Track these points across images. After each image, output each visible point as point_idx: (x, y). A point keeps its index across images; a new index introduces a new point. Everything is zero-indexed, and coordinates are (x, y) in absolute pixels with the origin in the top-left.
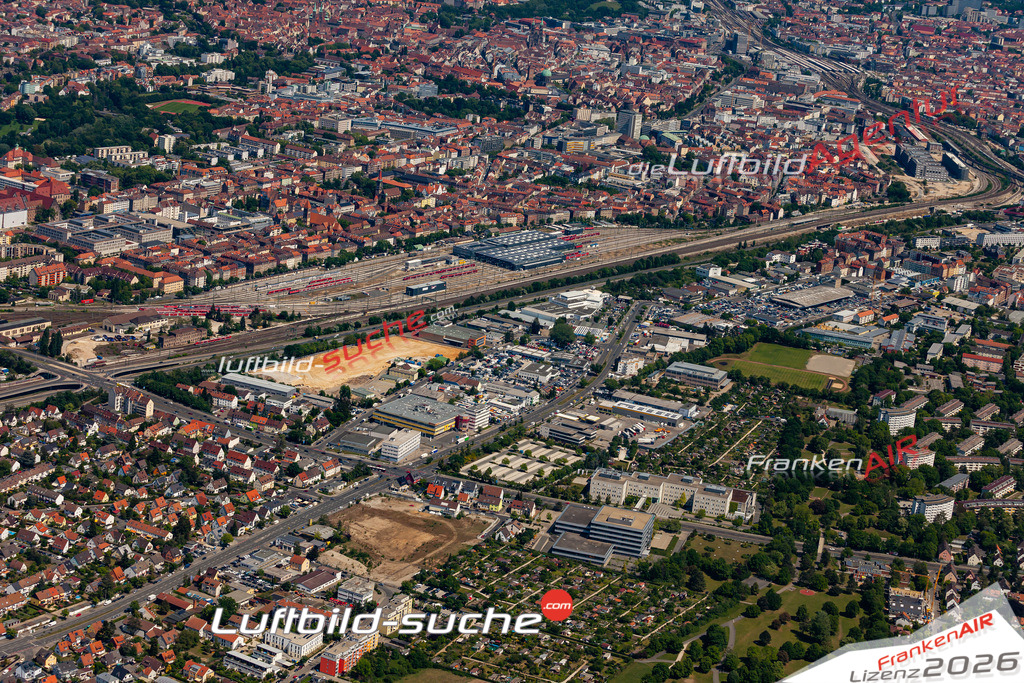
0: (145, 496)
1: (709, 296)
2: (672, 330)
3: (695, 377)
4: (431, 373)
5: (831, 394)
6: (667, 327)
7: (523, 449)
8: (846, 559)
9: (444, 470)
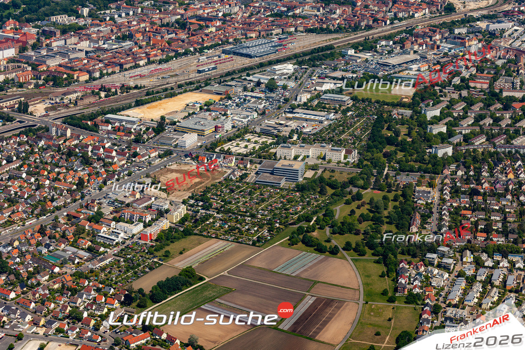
0: (64, 171)
1: (347, 63)
2: (327, 80)
3: (334, 100)
4: (206, 107)
5: (401, 104)
6: (324, 79)
7: (247, 138)
8: (397, 176)
9: (208, 150)
